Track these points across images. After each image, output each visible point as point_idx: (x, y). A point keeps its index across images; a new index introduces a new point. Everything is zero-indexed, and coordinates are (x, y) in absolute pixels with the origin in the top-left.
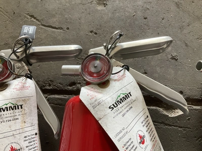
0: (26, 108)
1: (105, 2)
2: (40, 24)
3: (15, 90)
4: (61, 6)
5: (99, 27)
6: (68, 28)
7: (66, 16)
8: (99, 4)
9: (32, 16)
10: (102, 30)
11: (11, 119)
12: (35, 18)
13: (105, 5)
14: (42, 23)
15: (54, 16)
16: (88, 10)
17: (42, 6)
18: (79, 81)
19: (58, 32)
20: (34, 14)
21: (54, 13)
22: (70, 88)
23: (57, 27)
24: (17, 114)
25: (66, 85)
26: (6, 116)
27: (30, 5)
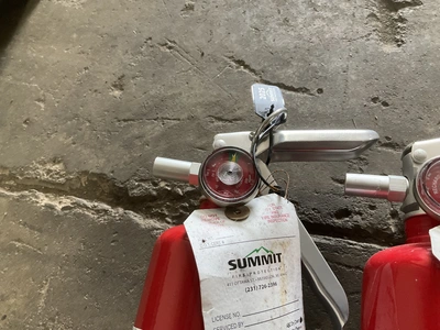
0: (285, 262)
1: (398, 37)
2: (258, 79)
3: (266, 221)
4: (301, 42)
5: (390, 90)
6: (320, 91)
7: (314, 64)
8: (384, 40)
9: (240, 62)
10: (400, 97)
11: (266, 282)
12: (246, 67)
13: (400, 43)
14: (264, 78)
15: (287, 63)
16: (362, 53)
17: (259, 42)
18: (357, 209)
19: (299, 97)
20: (243, 58)
21: (287, 56)
22: (339, 222)
23: (296, 87)
24: (274, 273)
25: (329, 214)
26: (259, 276)
27: (234, 37)
